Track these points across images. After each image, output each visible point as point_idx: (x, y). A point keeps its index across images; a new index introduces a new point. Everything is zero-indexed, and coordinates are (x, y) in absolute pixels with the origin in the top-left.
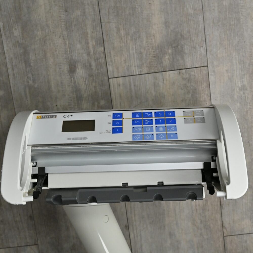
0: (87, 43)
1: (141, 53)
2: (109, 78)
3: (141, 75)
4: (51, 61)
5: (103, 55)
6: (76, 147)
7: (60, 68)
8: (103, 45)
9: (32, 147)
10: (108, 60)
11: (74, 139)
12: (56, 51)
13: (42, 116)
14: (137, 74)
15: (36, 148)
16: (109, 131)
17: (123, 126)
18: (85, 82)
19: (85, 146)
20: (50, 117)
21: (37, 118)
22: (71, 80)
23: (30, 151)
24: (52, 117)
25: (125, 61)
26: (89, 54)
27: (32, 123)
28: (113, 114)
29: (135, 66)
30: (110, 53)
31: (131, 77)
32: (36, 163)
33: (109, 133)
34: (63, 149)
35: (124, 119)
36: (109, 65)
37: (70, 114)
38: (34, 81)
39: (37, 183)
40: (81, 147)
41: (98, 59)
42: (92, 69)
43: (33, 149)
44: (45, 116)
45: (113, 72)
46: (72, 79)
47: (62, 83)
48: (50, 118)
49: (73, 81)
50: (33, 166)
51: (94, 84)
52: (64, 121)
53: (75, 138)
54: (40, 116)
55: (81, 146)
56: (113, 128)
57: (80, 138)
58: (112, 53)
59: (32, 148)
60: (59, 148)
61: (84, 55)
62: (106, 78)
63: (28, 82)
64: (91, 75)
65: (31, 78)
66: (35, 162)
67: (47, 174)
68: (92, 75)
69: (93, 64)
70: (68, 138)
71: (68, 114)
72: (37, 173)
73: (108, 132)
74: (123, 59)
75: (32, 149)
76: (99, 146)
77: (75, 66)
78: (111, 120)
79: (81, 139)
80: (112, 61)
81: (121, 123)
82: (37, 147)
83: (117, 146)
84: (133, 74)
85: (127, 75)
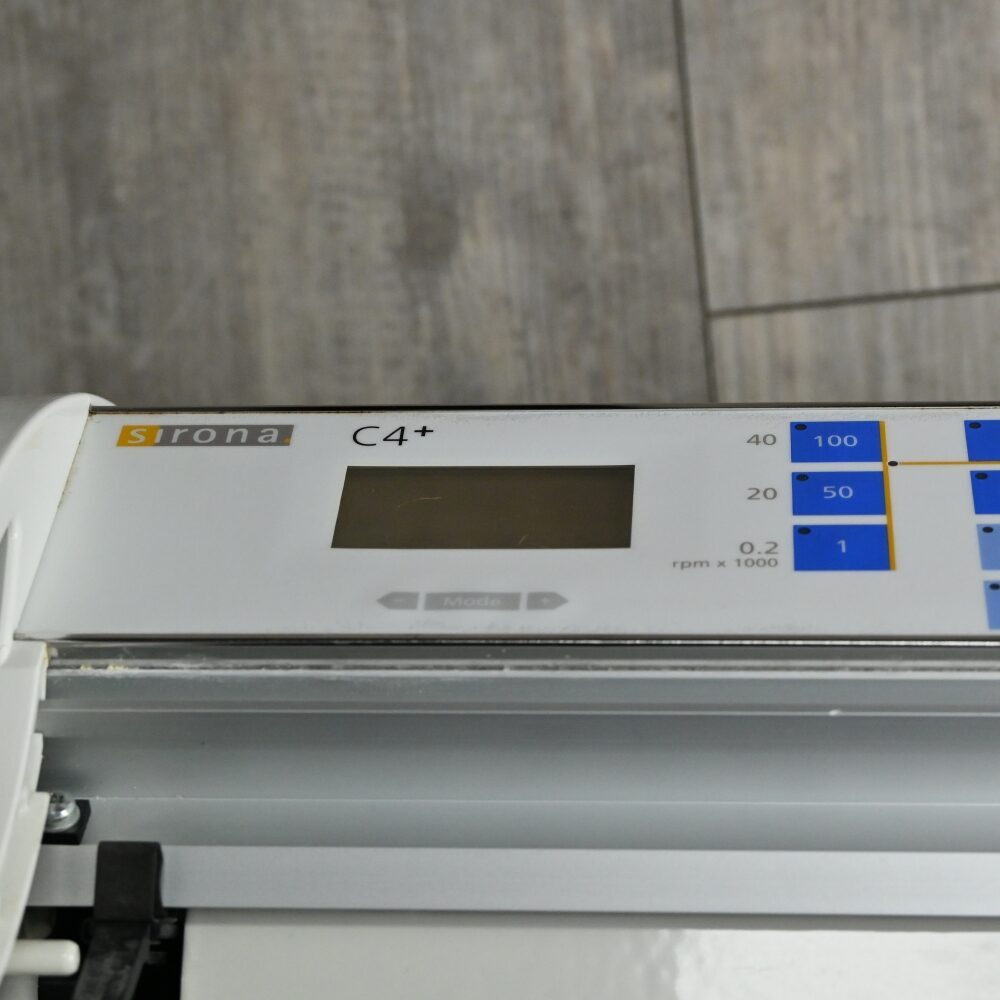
0: (553, 38)
1: (970, 123)
2: (708, 316)
3: (961, 301)
4: (268, 168)
5: (667, 135)
6: (457, 672)
7: (333, 228)
8: (670, 50)
9: (57, 662)
10: (711, 170)
11: (436, 601)
12: (310, 91)
13: (168, 431)
14: (935, 282)
15: (87, 670)
16: (761, 547)
17: (890, 519)
18: (522, 336)
19: (545, 668)
20: (239, 435)
21: (125, 438)
22: (416, 323)
23: (37, 690)
24: (254, 436)
25: (842, 183)
26: (559, 121)
27: (72, 471)
28: (798, 428)
29: (918, 226)
30: (727, 117)
31: (888, 310)
32: (84, 807)
33: (767, 563)
34: (339, 682)
35: (893, 464)
36: (715, 208)
37: (412, 421)
38: (128, 323)
39: (75, 977)
40: (508, 673)
41: (628, 161)
42: (578, 241)
43: (65, 679)
44: (193, 428)
45: (745, 265)
46: (425, 312)
47: (341, 342)
48: (236, 442)
49: (426, 331)
50: (50, 838)
51: (589, 356)
52: (353, 473)
53: (454, 596)
54: (150, 431)
55: (501, 668)
56: (801, 531)
57: (493, 596)
58: (745, 120)
59: (50, 667)
60: (300, 670)
61: (526, 129)
62: (685, 313)
63: (81, 327)
64: (570, 289)
65: (111, 300)
66: (67, 796)
67: (180, 916)
68: (580, 288)
69: (593, 199)
70: (383, 593)
71: (390, 421)
72: (86, 898)
73: (754, 556)
74: (826, 162)
75: (55, 673)
76: (675, 668)
77: (448, 213)
78: (780, 467)
79: (509, 601)
80: (734, 182)
81: (872, 493)
82: (102, 662)
83: (846, 673)
84: (898, 288)
85: (849, 290)
